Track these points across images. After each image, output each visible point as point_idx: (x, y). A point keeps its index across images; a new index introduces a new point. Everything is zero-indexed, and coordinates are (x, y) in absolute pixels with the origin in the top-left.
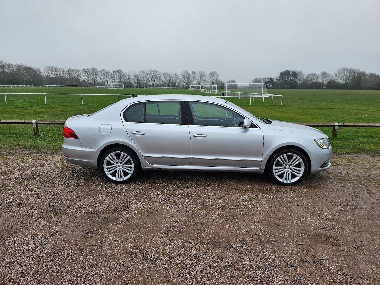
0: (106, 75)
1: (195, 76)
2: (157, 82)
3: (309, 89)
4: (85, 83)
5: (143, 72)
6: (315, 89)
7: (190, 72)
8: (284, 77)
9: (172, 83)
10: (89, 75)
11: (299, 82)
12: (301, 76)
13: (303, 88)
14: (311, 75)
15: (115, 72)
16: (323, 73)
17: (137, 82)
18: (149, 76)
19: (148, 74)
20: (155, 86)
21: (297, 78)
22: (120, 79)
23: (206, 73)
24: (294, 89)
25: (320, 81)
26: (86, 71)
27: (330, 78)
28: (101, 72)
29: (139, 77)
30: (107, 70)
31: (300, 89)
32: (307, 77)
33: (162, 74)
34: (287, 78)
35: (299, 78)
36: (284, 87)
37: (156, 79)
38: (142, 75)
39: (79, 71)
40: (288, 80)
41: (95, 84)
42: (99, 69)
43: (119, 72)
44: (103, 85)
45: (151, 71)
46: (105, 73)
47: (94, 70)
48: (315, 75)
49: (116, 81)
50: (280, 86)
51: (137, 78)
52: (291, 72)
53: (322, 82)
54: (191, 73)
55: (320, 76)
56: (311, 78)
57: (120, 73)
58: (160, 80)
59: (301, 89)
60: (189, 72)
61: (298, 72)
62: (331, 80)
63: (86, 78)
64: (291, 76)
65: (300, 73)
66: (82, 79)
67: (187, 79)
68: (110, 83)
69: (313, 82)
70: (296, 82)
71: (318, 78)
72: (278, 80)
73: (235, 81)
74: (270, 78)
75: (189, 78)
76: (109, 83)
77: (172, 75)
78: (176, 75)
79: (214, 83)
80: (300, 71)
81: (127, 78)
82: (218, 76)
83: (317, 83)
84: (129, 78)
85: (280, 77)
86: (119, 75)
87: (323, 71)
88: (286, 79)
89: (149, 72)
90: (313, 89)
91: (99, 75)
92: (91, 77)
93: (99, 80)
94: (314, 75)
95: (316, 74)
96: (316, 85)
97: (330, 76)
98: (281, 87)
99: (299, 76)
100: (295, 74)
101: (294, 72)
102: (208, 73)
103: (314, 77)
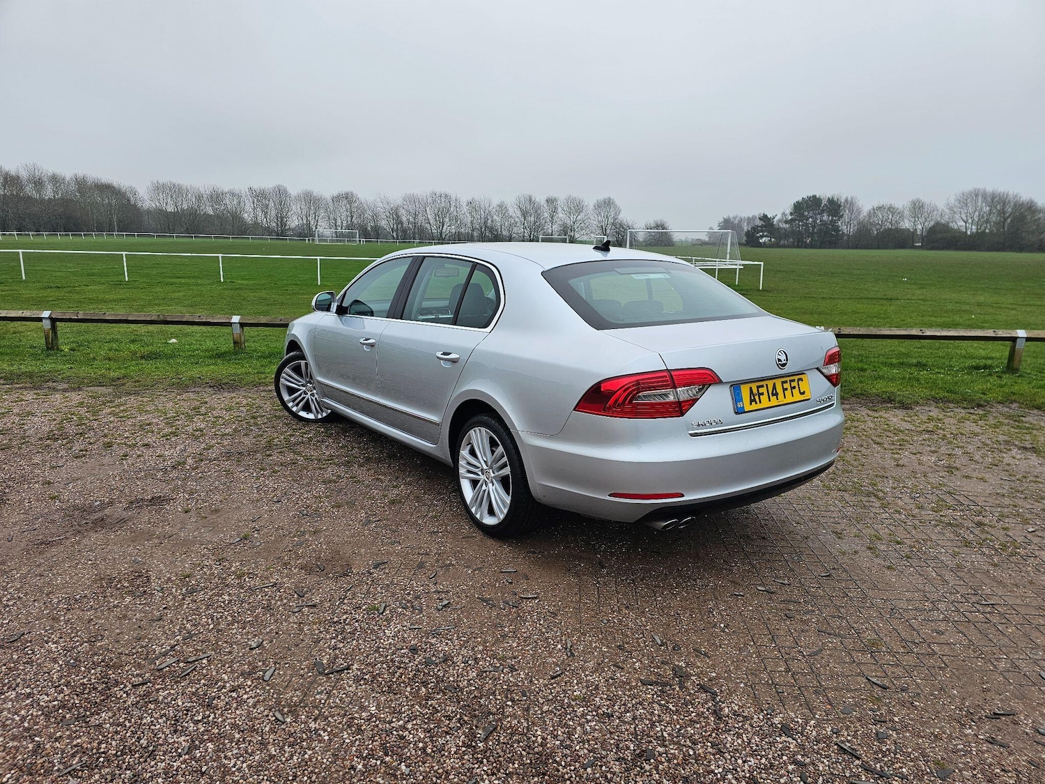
0: (312, 208)
1: (555, 211)
2: (450, 226)
3: (875, 249)
4: (256, 229)
5: (412, 200)
6: (890, 249)
7: (540, 199)
8: (803, 215)
9: (491, 229)
10: (267, 206)
11: (846, 227)
12: (851, 211)
13: (856, 248)
14: (879, 208)
15: (336, 199)
16: (915, 205)
17: (395, 226)
18: (428, 209)
19: (426, 204)
20: (444, 237)
21: (842, 216)
22: (349, 219)
23: (586, 203)
24: (830, 248)
25: (907, 225)
26: (260, 196)
27: (936, 217)
28: (298, 198)
29: (402, 212)
30: (315, 194)
31: (849, 248)
32: (869, 214)
33: (465, 204)
34: (811, 217)
35: (846, 217)
36: (804, 244)
37: (447, 220)
38: (411, 208)
39: (239, 197)
40: (814, 222)
41: (281, 232)
42: (294, 190)
43: (348, 198)
44: (306, 233)
45: (436, 197)
46: (311, 200)
47: (281, 193)
48: (891, 209)
49: (339, 223)
50: (791, 240)
51: (398, 217)
52: (824, 202)
53: (912, 230)
54: (543, 202)
55: (905, 211)
56: (881, 217)
57: (350, 202)
58: (459, 222)
59: (852, 248)
60: (538, 200)
61: (843, 201)
62: (937, 224)
63: (260, 214)
64: (823, 211)
65: (850, 204)
66: (247, 217)
67: (532, 219)
68: (324, 229)
69: (885, 230)
70: (837, 229)
71: (902, 217)
72: (786, 222)
73: (666, 225)
74: (764, 218)
75: (538, 216)
76: (320, 229)
77: (491, 208)
78: (502, 208)
79: (608, 231)
80: (849, 199)
81: (368, 214)
82: (618, 212)
83: (898, 230)
84: (375, 216)
85: (791, 214)
86: (348, 206)
87: (914, 197)
88: (811, 220)
89: (430, 200)
90: (887, 249)
91: (295, 208)
92: (273, 213)
93: (294, 222)
94: (889, 209)
95: (896, 206)
96: (896, 239)
97: (935, 212)
98: (796, 243)
99: (847, 211)
100: (834, 207)
101: (831, 201)
102: (590, 201)
103: (890, 217)
